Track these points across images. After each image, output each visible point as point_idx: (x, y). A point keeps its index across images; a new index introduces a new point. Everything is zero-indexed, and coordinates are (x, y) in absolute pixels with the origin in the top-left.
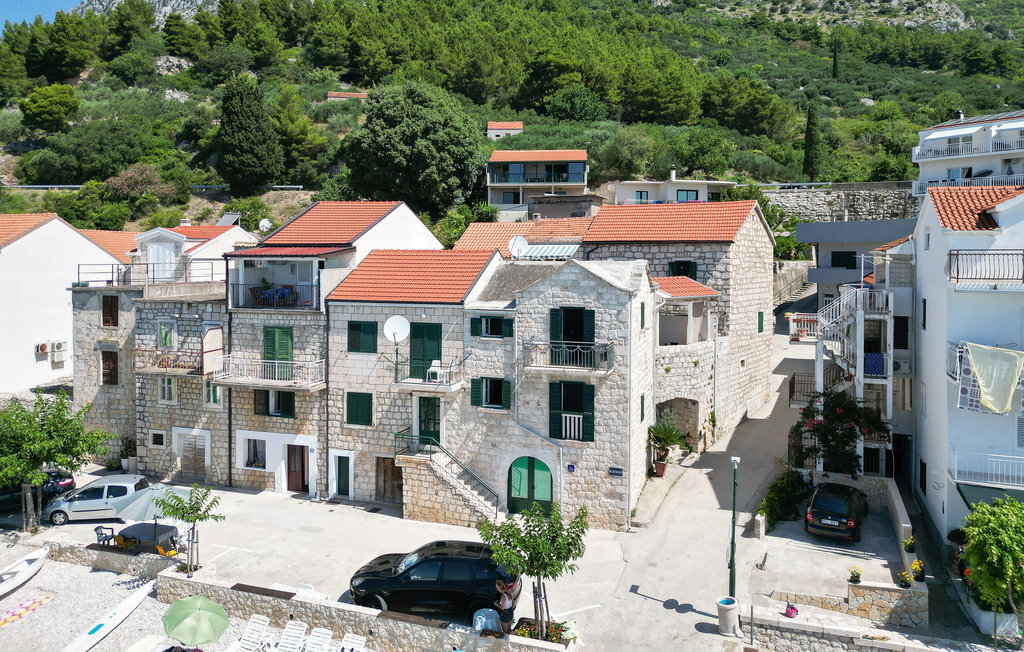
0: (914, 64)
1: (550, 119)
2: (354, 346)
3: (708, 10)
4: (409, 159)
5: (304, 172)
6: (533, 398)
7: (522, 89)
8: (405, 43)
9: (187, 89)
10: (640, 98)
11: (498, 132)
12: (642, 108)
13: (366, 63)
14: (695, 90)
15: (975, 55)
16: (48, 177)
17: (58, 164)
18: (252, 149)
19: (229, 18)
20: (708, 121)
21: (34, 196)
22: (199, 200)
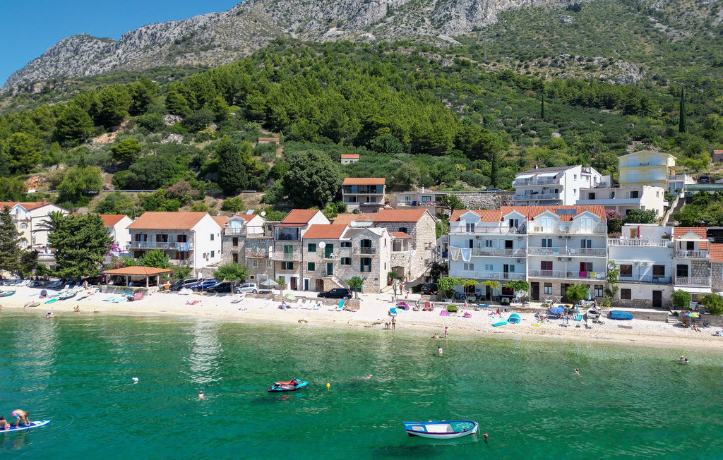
0: (597, 106)
1: (374, 153)
2: (310, 250)
3: (479, 65)
4: (310, 183)
5: (254, 183)
6: (356, 262)
7: (359, 135)
8: (296, 108)
9: (181, 134)
10: (421, 140)
11: (346, 160)
12: (422, 146)
13: (276, 119)
14: (450, 135)
15: (630, 102)
16: (131, 185)
17: (136, 179)
18: (235, 175)
19: (200, 93)
20: (457, 152)
21: (132, 195)
22: (209, 198)
